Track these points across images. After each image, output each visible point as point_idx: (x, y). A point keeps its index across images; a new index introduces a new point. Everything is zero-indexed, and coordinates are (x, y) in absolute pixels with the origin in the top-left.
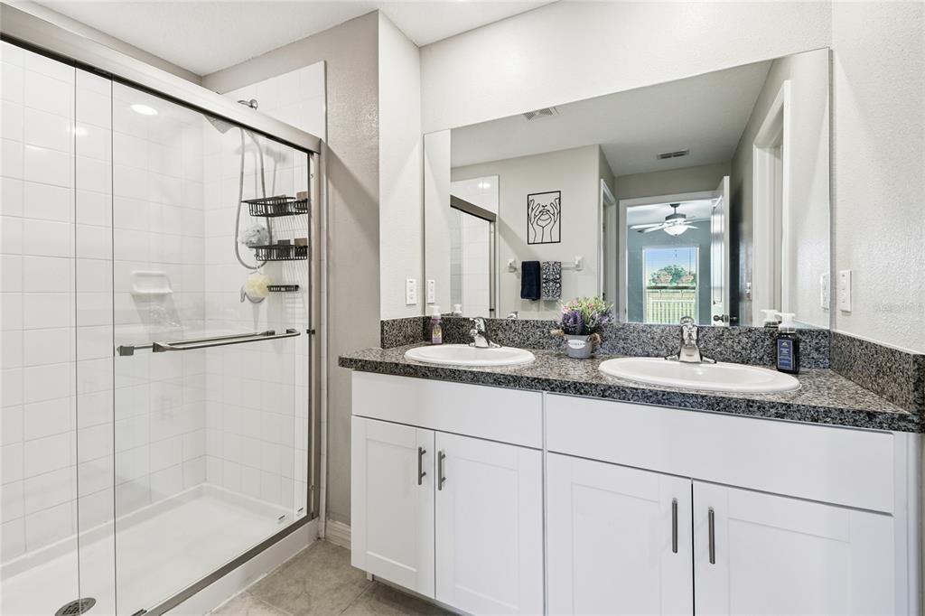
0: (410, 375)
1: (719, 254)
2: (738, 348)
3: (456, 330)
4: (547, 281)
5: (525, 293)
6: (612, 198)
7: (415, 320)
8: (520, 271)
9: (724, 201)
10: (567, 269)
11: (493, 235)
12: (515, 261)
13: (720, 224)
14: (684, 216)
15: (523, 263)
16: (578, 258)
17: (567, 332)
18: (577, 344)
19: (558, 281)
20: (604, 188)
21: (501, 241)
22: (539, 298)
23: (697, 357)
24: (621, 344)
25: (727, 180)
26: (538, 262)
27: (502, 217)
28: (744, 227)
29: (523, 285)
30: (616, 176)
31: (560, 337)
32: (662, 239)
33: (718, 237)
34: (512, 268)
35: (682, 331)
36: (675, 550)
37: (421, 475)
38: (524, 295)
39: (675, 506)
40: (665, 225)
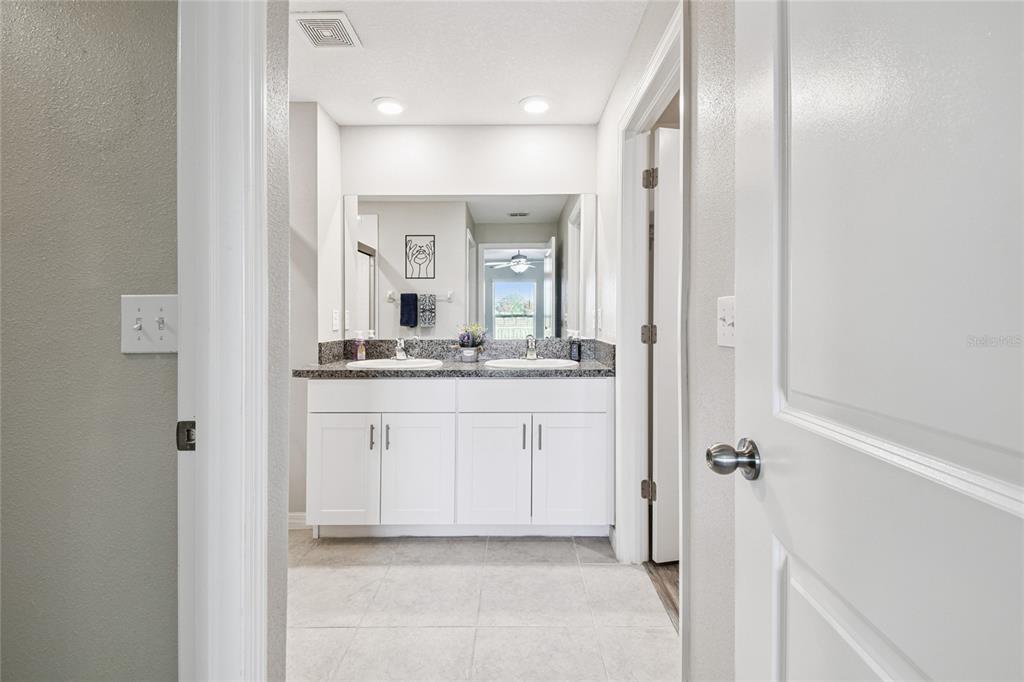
0: (362, 377)
1: (549, 286)
2: (555, 351)
3: (375, 349)
4: (424, 311)
5: (404, 321)
6: (473, 243)
7: (338, 343)
8: (399, 302)
9: (551, 251)
10: (442, 301)
11: (372, 268)
12: (393, 293)
13: (549, 266)
14: (525, 257)
15: (402, 295)
16: (450, 292)
17: (463, 345)
18: (469, 352)
19: (432, 311)
20: (469, 236)
21: (381, 275)
22: (416, 325)
23: (535, 356)
24: (494, 353)
25: (553, 239)
26: (416, 295)
27: (381, 253)
28: (564, 271)
29: (402, 314)
30: (476, 222)
31: (456, 349)
32: (509, 275)
33: (548, 275)
34: (392, 299)
35: (528, 342)
36: (524, 448)
37: (372, 443)
38: (403, 323)
39: (524, 426)
40: (512, 264)
